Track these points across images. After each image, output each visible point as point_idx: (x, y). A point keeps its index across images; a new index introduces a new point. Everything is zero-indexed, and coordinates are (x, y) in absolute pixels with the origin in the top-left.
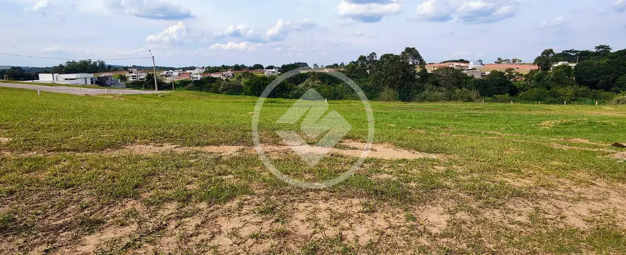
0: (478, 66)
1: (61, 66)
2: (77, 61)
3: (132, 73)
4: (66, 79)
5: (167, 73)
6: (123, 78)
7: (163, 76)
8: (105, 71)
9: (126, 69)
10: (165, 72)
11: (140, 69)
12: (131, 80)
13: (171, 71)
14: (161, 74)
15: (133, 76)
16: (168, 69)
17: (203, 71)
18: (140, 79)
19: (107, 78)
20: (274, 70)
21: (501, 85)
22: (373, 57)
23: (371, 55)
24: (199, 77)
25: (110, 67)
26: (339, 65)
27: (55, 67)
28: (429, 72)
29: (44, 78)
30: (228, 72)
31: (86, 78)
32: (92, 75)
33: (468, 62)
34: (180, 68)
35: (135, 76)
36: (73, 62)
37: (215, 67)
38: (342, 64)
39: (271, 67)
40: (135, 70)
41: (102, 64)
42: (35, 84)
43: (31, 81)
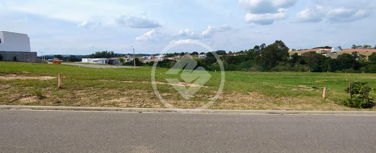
0: (338, 50)
1: (93, 55)
2: (101, 52)
3: (127, 57)
4: (94, 61)
5: (145, 57)
6: (122, 61)
7: (143, 59)
8: (114, 57)
9: (124, 55)
10: (144, 57)
11: (131, 55)
12: (127, 61)
13: (147, 56)
14: (142, 58)
15: (127, 59)
16: (145, 55)
17: (164, 56)
18: (131, 61)
19: (113, 60)
20: (204, 55)
21: (348, 62)
22: (264, 46)
23: (262, 45)
24: (162, 59)
25: (116, 54)
26: (244, 51)
27: (90, 55)
28: (299, 55)
29: (84, 60)
30: (178, 56)
31: (103, 61)
32: (106, 59)
33: (331, 48)
34: (152, 55)
35: (128, 59)
36: (99, 52)
37: (171, 54)
38: (246, 51)
39: (202, 53)
40: (128, 56)
41: (113, 53)
42: (80, 63)
43: (78, 62)
